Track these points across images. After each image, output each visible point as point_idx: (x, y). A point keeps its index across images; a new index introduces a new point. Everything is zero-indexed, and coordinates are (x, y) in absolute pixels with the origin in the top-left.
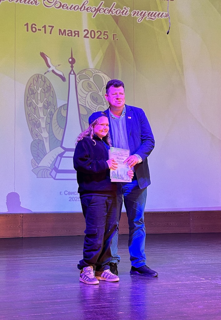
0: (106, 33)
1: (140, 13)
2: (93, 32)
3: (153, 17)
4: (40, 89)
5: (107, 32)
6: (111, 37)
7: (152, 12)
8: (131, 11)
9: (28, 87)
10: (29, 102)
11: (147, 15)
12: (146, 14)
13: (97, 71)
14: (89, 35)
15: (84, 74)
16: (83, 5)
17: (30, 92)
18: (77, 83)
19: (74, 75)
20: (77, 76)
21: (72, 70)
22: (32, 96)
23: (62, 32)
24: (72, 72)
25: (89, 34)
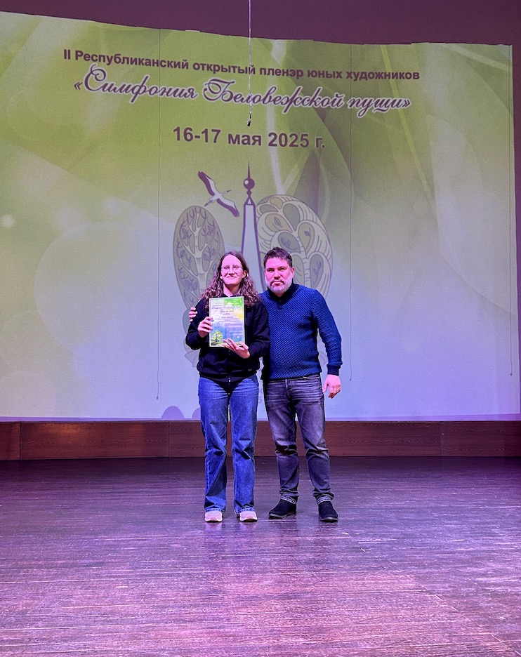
0: (304, 137)
1: (361, 102)
2: (283, 137)
3: (384, 108)
4: (198, 229)
5: (307, 135)
6: (313, 143)
7: (381, 99)
8: (346, 99)
9: (179, 226)
10: (180, 250)
11: (373, 105)
12: (372, 102)
13: (289, 197)
14: (276, 142)
15: (269, 203)
16: (268, 94)
17: (182, 235)
18: (257, 219)
19: (252, 206)
20: (258, 208)
21: (249, 197)
22: (186, 241)
23: (234, 139)
24: (249, 201)
25: (278, 140)
